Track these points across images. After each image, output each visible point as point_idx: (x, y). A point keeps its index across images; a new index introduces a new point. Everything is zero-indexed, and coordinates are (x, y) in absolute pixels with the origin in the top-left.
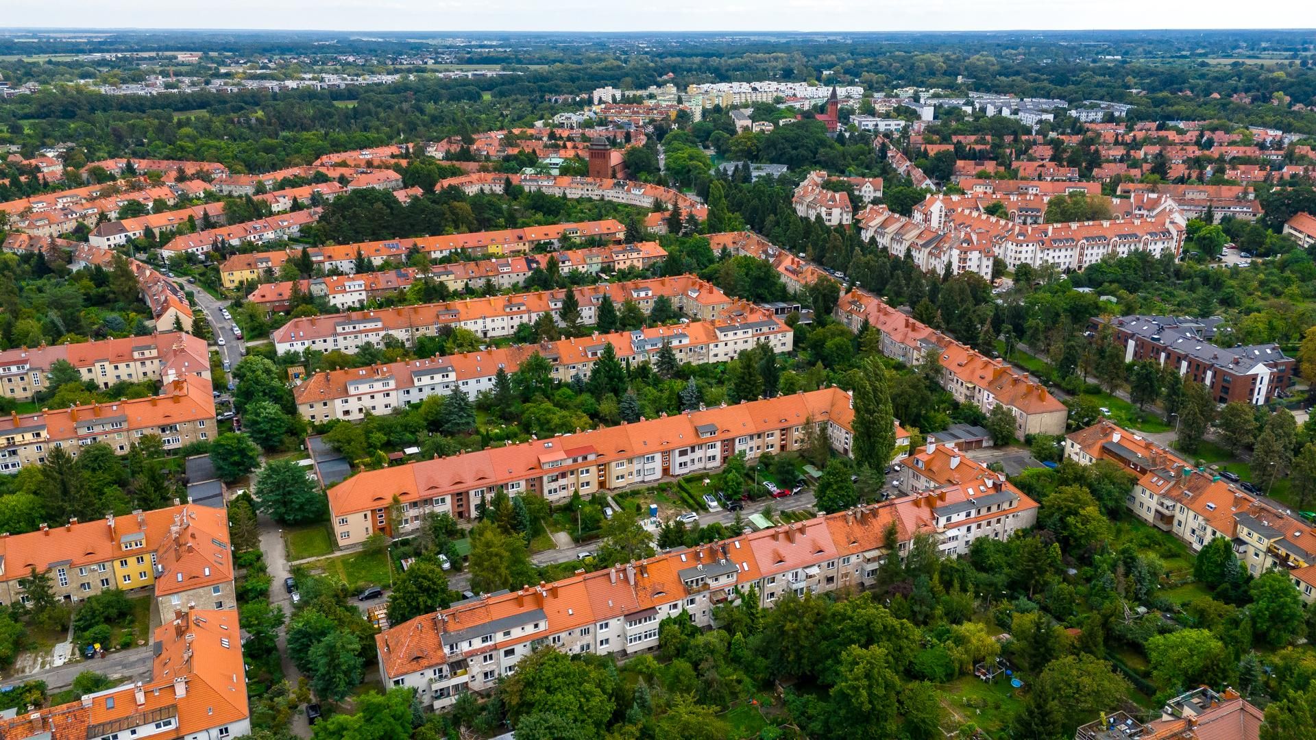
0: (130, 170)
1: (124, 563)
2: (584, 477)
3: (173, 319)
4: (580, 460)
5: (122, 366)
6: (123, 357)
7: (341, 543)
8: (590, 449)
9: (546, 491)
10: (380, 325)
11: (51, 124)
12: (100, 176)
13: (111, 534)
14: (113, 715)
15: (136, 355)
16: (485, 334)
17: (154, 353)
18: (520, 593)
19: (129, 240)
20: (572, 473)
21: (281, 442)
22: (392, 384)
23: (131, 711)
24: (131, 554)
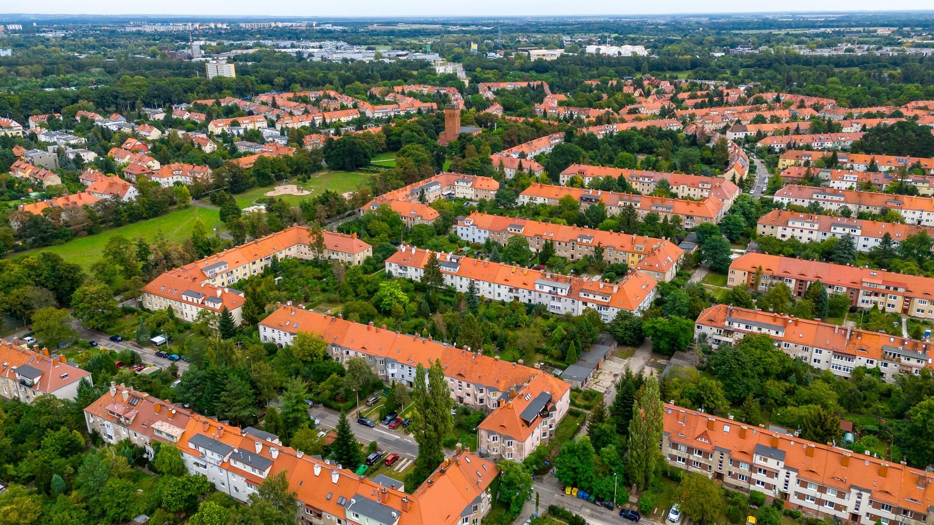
0: (778, 100)
1: (633, 255)
2: (892, 301)
3: (732, 175)
4: (892, 289)
5: (692, 189)
6: (694, 185)
7: (729, 283)
8: (903, 285)
9: (860, 300)
10: (842, 199)
11: (755, 72)
12: (759, 101)
13: (633, 242)
14: (590, 288)
15: (700, 185)
16: (919, 222)
17: (709, 186)
18: (779, 316)
19: (746, 136)
20: (883, 295)
21: (737, 238)
22: (816, 226)
23: (596, 289)
24: (637, 252)
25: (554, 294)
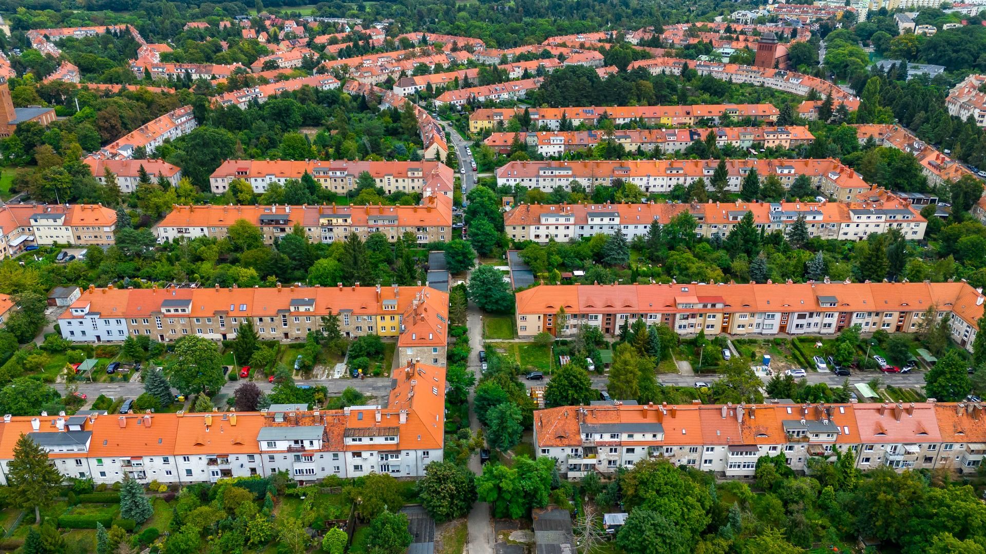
0: (424, 41)
1: (383, 318)
2: (710, 321)
3: (435, 151)
4: (709, 306)
5: (400, 180)
6: (401, 175)
7: (520, 333)
8: (719, 299)
9: (677, 326)
10: (570, 173)
11: (382, 6)
12: (406, 44)
13: (378, 297)
15: (409, 174)
16: (647, 189)
17: (421, 174)
18: (646, 407)
19: (417, 91)
20: (701, 316)
21: (491, 251)
22: (572, 220)
23: (371, 425)
24: (388, 313)
25: (299, 451)
